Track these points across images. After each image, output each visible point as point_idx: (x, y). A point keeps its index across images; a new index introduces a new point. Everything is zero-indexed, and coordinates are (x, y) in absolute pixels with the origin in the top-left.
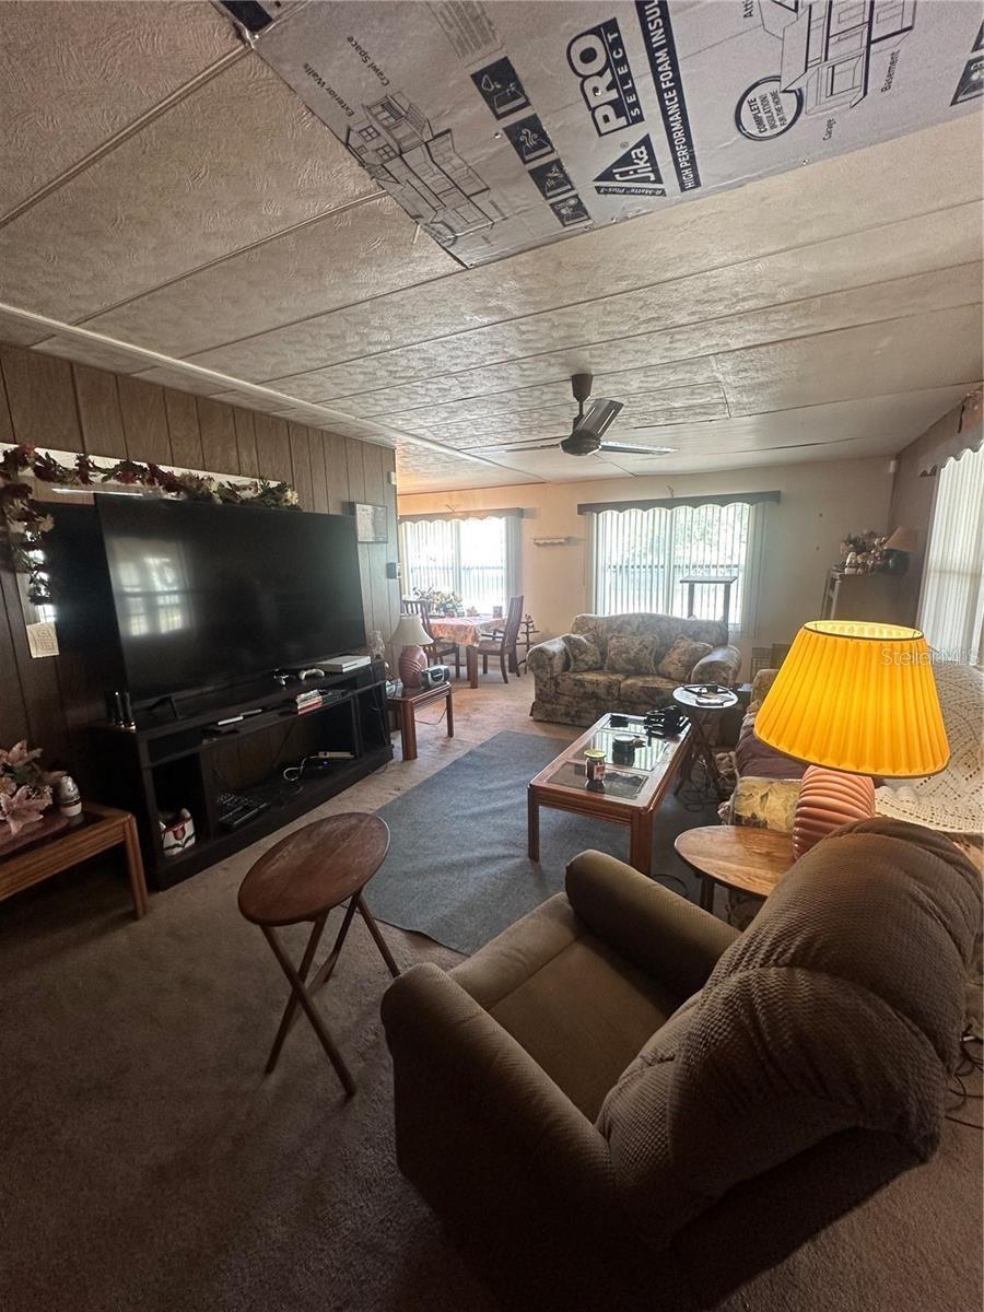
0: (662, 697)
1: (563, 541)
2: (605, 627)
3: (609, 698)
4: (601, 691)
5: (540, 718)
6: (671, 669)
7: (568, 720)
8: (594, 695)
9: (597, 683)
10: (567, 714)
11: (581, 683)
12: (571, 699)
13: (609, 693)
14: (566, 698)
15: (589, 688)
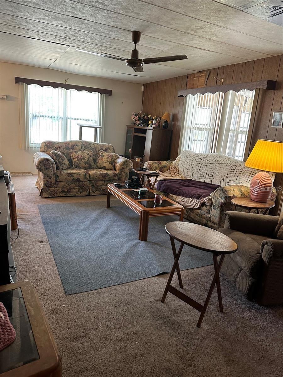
0: (109, 177)
1: (5, 97)
2: (65, 147)
3: (86, 180)
4: (82, 177)
5: (47, 196)
6: (105, 165)
7: (63, 195)
8: (79, 180)
9: (80, 174)
10: (63, 191)
11: (71, 175)
12: (65, 183)
13: (85, 178)
14: (63, 183)
15: (76, 177)
